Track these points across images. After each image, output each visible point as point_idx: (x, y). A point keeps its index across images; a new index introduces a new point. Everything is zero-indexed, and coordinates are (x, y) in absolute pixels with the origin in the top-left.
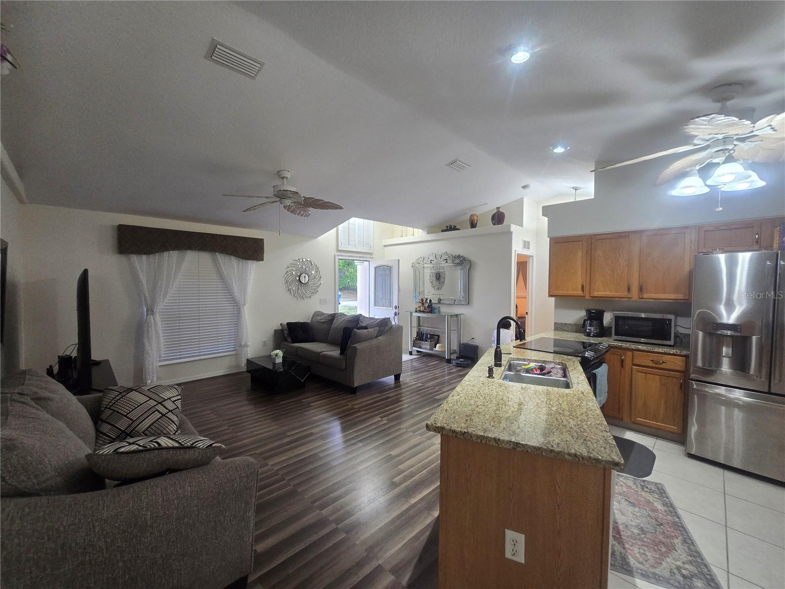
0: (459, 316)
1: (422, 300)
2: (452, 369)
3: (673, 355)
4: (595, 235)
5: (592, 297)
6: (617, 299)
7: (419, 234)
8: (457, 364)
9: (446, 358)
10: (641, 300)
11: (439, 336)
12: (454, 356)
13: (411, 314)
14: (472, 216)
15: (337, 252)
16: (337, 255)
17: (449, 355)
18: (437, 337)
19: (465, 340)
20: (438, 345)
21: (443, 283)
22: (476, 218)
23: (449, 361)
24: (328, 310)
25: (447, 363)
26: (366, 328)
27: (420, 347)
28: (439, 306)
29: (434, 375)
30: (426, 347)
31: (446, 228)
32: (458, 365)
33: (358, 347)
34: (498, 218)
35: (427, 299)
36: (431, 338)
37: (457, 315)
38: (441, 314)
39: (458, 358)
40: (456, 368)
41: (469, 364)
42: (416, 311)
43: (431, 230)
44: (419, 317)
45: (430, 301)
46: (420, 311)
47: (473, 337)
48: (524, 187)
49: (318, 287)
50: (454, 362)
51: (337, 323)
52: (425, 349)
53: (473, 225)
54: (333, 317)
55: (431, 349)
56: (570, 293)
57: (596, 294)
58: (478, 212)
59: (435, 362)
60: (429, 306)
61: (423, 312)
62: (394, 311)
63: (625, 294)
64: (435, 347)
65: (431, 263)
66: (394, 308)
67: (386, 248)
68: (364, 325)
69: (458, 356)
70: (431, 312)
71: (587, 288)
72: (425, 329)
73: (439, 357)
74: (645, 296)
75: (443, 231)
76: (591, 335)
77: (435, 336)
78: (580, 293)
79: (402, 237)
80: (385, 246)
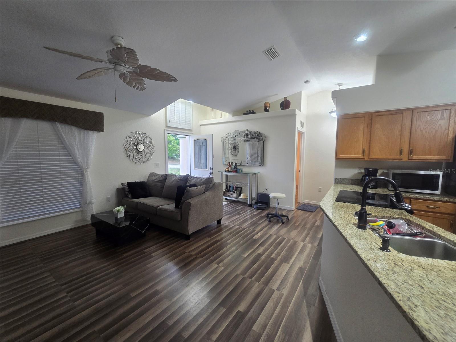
0: (257, 174)
1: (229, 163)
2: (254, 212)
3: (447, 202)
4: (375, 112)
5: (370, 159)
6: (390, 160)
7: (226, 116)
8: (257, 207)
9: (249, 203)
10: (409, 161)
11: (241, 188)
12: (253, 202)
13: (222, 173)
14: (266, 103)
15: (166, 128)
16: (167, 130)
17: (251, 201)
18: (240, 189)
19: (261, 190)
20: (242, 195)
21: (238, 152)
22: (269, 105)
23: (250, 206)
24: (161, 172)
25: (250, 207)
26: (194, 185)
27: (229, 196)
28: (241, 167)
29: (244, 217)
30: (233, 196)
31: (246, 112)
32: (258, 209)
33: (191, 202)
34: (285, 105)
35: (232, 163)
36: (236, 190)
37: (255, 174)
38: (243, 173)
39: (256, 203)
40: (256, 211)
41: (265, 208)
42: (226, 171)
43: (235, 113)
44: (227, 175)
45: (236, 164)
46: (228, 171)
47: (267, 188)
48: (306, 82)
49: (152, 154)
50: (255, 207)
51: (169, 182)
52: (233, 197)
53: (266, 110)
54: (166, 177)
55: (237, 198)
56: (353, 156)
57: (374, 156)
58: (270, 100)
59: (241, 207)
60: (235, 168)
61: (231, 172)
62: (210, 171)
63: (398, 157)
64: (240, 195)
65: (236, 137)
66: (209, 169)
67: (201, 127)
68: (192, 182)
69: (256, 202)
70: (236, 172)
71: (366, 153)
72: (231, 184)
73: (243, 203)
74: (414, 157)
75: (244, 114)
76: (370, 187)
77: (239, 189)
78: (361, 156)
79: (213, 119)
80: (201, 125)
